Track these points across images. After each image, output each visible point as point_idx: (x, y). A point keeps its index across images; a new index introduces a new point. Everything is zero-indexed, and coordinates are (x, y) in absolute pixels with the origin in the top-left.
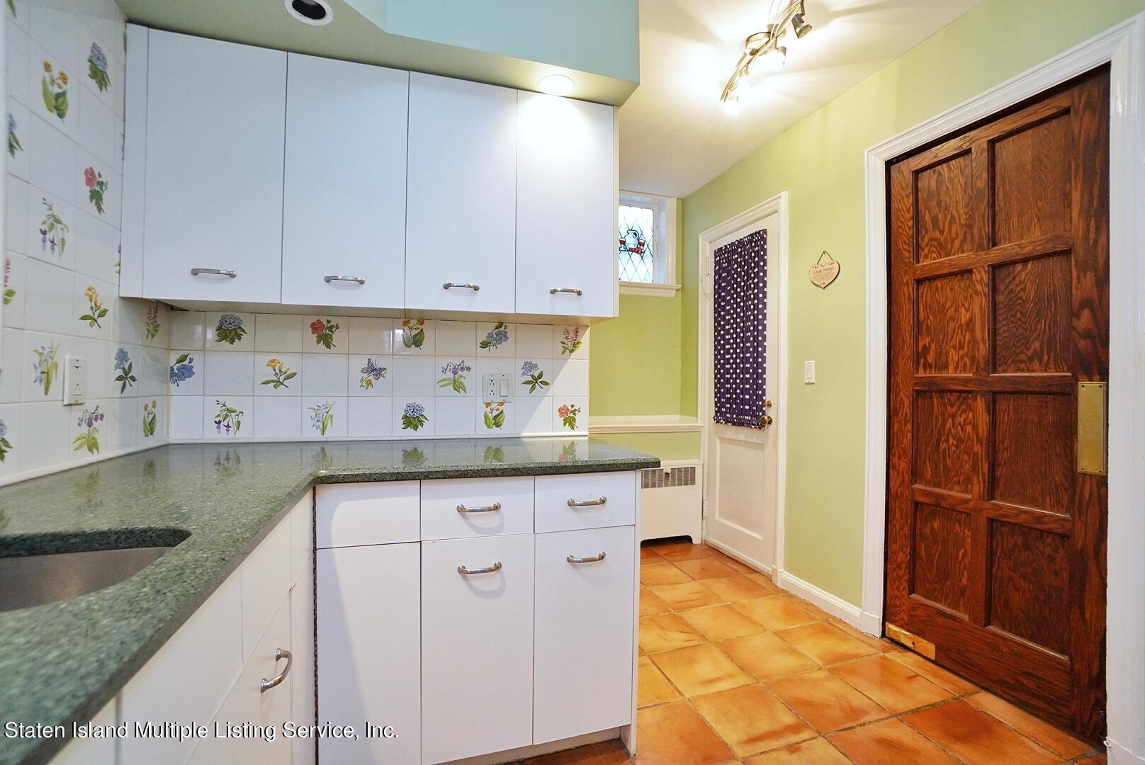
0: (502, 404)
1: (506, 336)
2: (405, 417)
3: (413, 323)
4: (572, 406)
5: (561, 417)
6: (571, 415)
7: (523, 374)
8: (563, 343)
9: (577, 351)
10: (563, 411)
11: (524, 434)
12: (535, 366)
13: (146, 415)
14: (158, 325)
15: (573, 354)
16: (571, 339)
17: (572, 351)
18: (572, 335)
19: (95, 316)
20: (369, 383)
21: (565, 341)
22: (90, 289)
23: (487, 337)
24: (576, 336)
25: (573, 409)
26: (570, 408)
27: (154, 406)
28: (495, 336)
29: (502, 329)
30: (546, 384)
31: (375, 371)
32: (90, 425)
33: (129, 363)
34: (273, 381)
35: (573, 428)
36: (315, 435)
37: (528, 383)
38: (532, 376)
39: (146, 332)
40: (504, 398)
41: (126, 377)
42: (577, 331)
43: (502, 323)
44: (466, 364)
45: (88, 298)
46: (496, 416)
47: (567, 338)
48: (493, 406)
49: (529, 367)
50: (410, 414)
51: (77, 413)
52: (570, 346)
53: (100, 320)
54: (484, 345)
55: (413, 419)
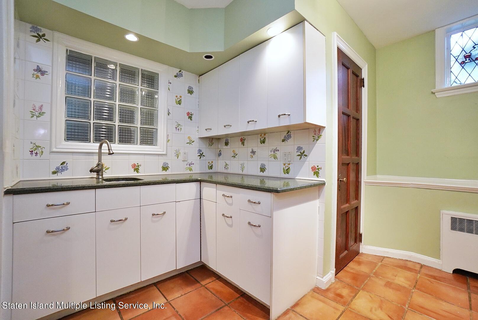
0: (289, 164)
1: (291, 136)
2: (260, 168)
3: (263, 135)
4: (318, 166)
5: (312, 171)
6: (317, 171)
7: (297, 152)
8: (313, 136)
9: (320, 140)
10: (313, 168)
11: (297, 178)
12: (301, 148)
13: (209, 164)
14: (213, 143)
15: (318, 141)
16: (317, 134)
17: (317, 140)
18: (317, 132)
19: (191, 142)
20: (252, 157)
21: (314, 135)
22: (189, 137)
23: (284, 138)
24: (319, 132)
25: (318, 168)
26: (316, 167)
27: (212, 162)
28: (287, 137)
29: (289, 133)
30: (306, 156)
31: (253, 152)
32: (190, 165)
33: (202, 152)
34: (234, 156)
35: (318, 177)
36: (241, 172)
37: (299, 155)
38: (301, 152)
39: (209, 145)
40: (289, 162)
41: (201, 155)
42: (320, 130)
43: (289, 131)
44: (278, 149)
45: (188, 139)
46: (288, 169)
47: (315, 134)
48: (286, 165)
49: (299, 148)
50: (262, 167)
51: (186, 163)
52: (316, 137)
53: (192, 143)
54: (283, 141)
55: (263, 169)
